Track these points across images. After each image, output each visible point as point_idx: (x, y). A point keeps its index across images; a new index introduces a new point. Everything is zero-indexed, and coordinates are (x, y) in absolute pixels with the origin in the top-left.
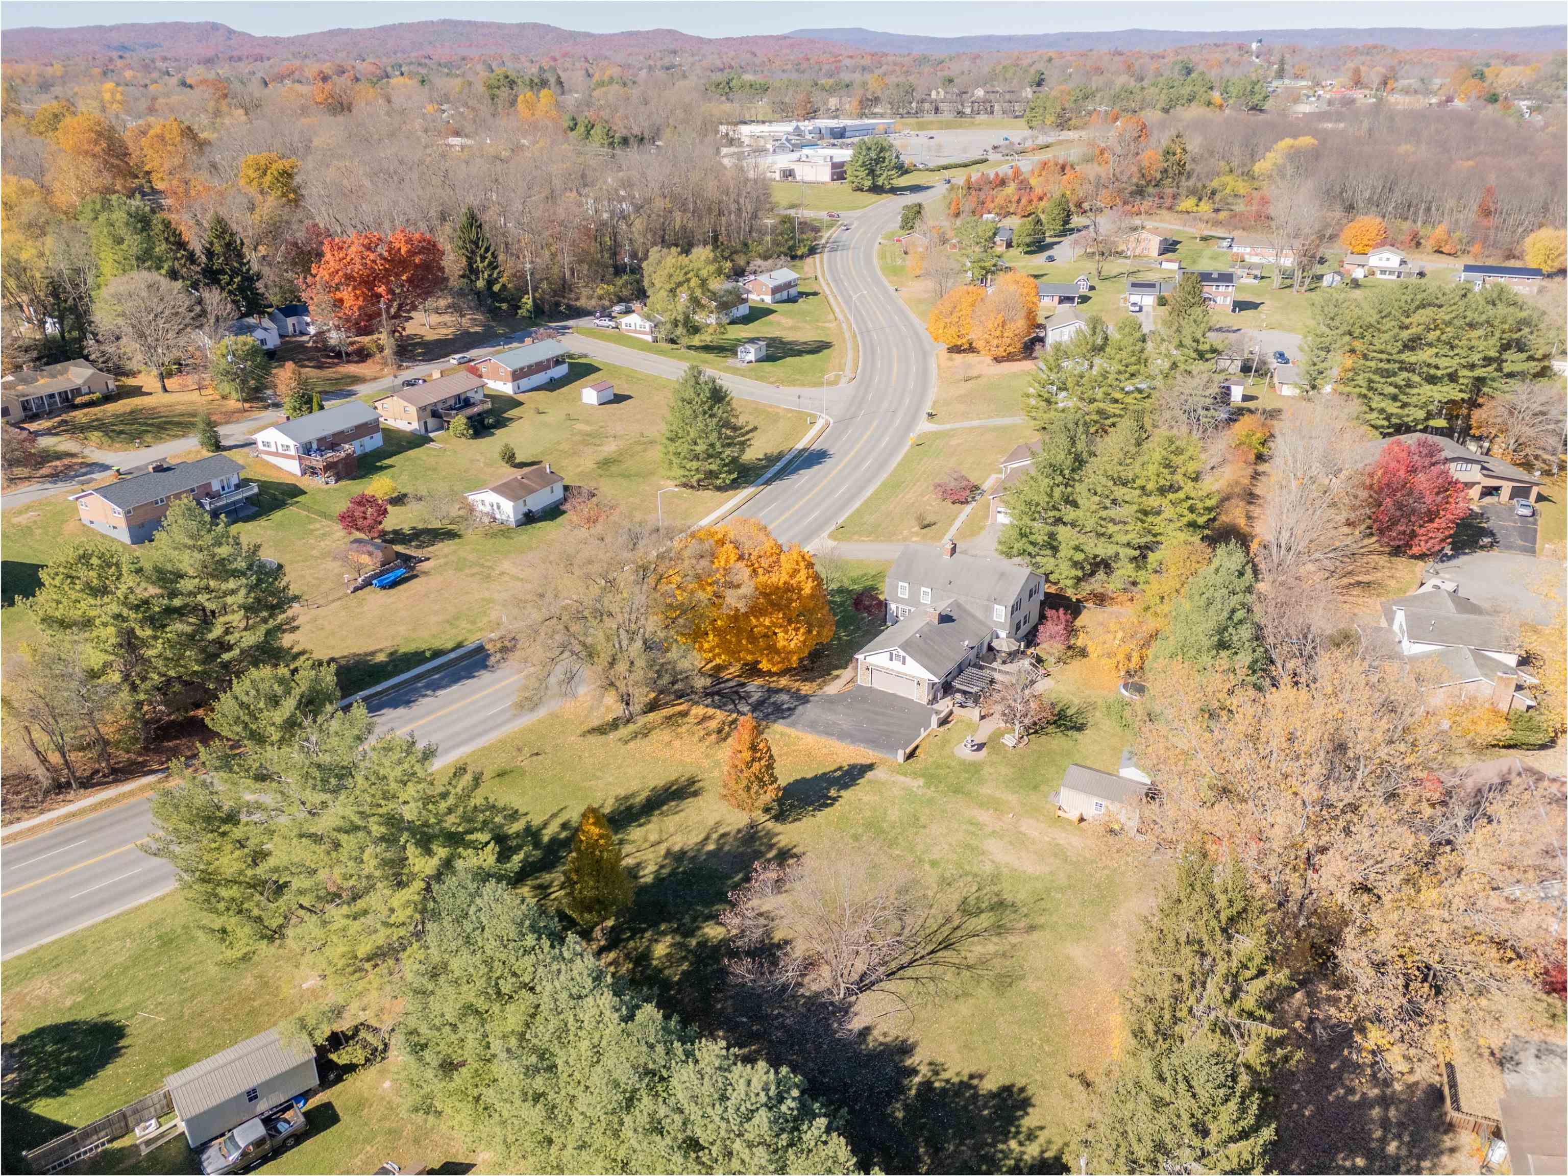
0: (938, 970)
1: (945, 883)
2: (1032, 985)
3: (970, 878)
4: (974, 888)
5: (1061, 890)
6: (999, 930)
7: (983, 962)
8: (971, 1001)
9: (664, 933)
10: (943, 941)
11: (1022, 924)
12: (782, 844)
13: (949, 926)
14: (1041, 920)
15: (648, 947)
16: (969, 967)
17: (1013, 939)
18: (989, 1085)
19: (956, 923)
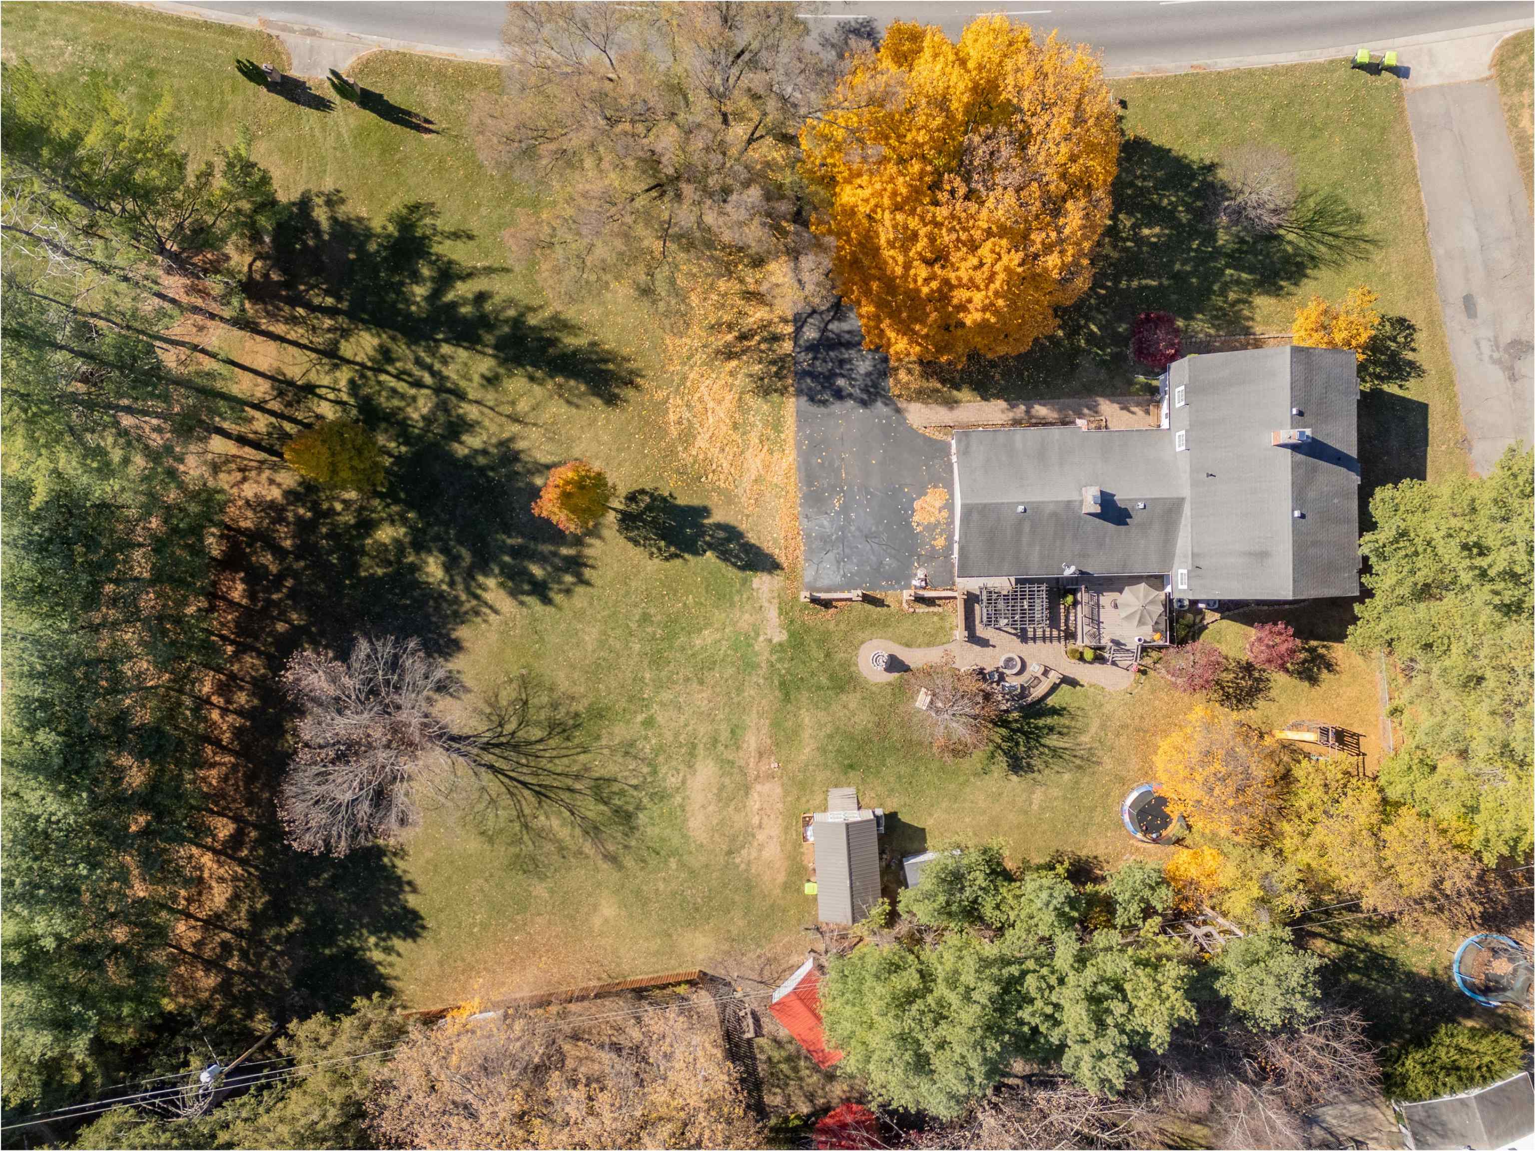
0: (506, 801)
1: (628, 749)
2: (540, 890)
3: (645, 770)
4: (634, 782)
5: (682, 865)
6: (593, 830)
7: (540, 835)
8: (487, 846)
9: (404, 521)
10: (545, 787)
11: (611, 848)
12: (588, 552)
13: (569, 782)
14: (629, 862)
15: (382, 519)
16: (526, 826)
17: (588, 848)
18: (412, 900)
19: (578, 786)
